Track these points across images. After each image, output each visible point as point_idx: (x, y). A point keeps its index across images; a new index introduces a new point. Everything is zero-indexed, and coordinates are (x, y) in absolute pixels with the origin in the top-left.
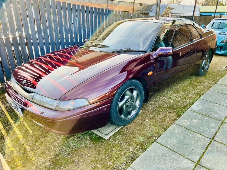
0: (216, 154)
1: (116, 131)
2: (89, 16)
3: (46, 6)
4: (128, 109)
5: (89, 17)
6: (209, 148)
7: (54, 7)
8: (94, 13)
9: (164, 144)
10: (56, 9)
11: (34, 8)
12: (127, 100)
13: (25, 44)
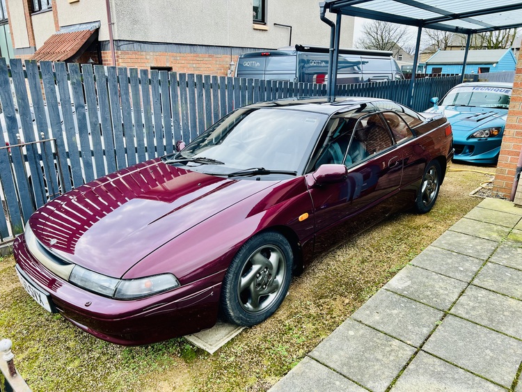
0: (421, 377)
1: (233, 336)
2: (186, 91)
3: (97, 78)
4: (260, 291)
5: (186, 95)
6: (411, 366)
7: (114, 78)
8: (198, 86)
9: (324, 361)
10: (118, 82)
11: (73, 84)
12: (258, 272)
13: (52, 156)
